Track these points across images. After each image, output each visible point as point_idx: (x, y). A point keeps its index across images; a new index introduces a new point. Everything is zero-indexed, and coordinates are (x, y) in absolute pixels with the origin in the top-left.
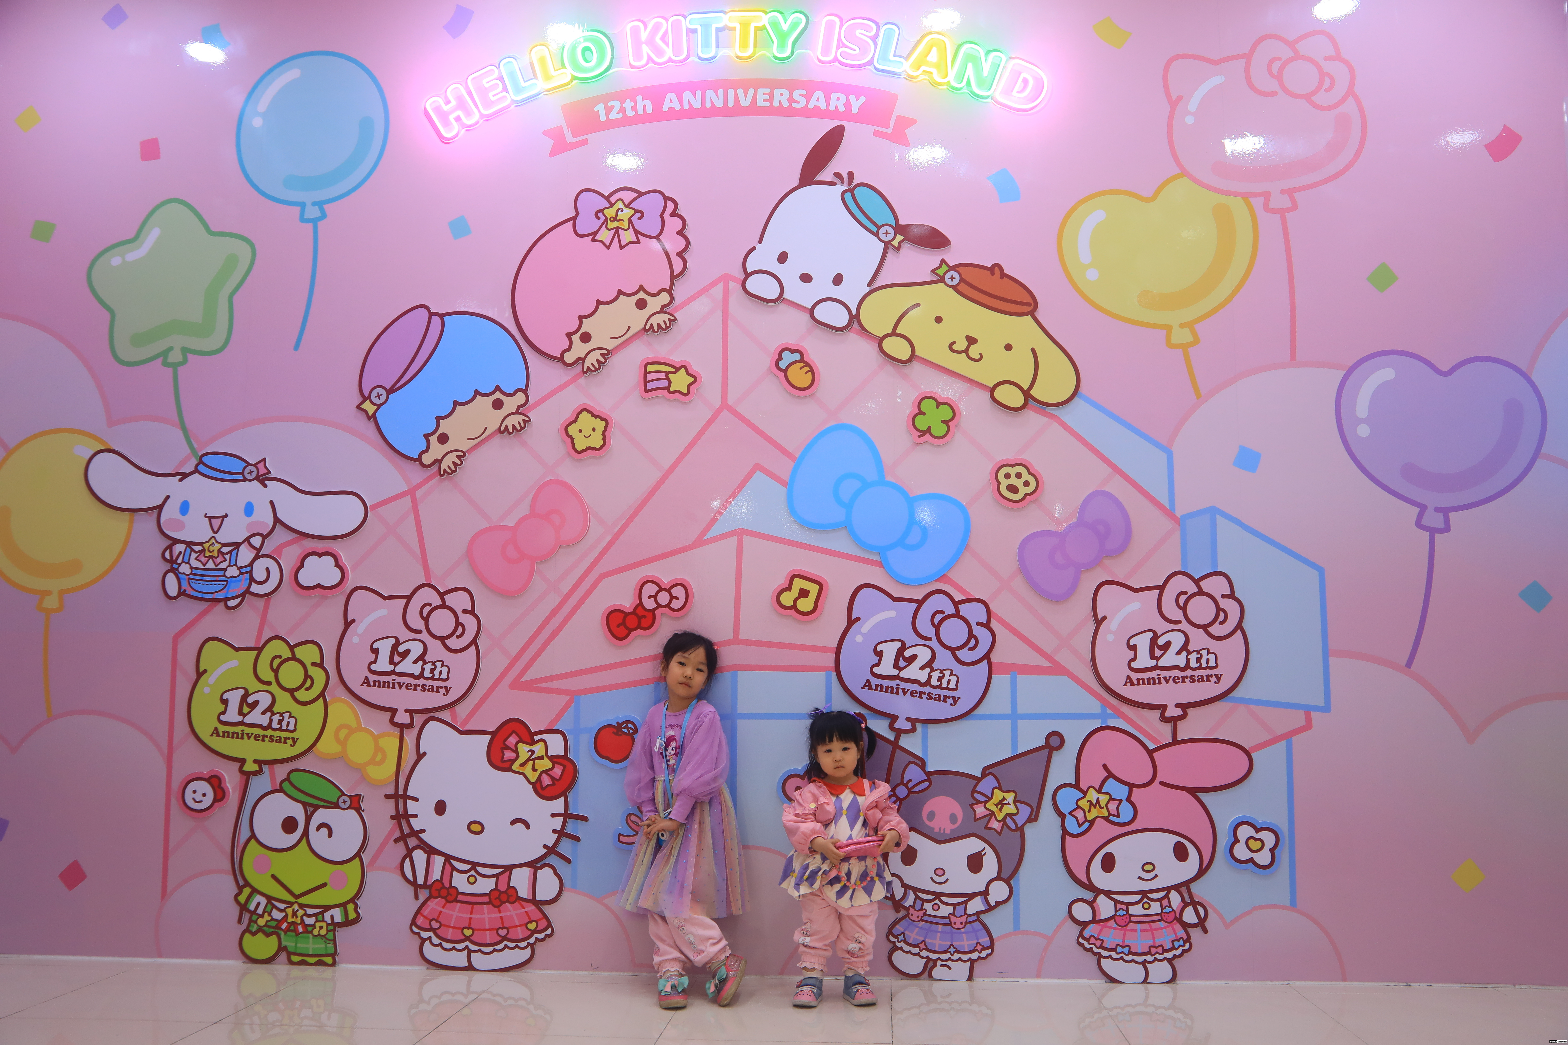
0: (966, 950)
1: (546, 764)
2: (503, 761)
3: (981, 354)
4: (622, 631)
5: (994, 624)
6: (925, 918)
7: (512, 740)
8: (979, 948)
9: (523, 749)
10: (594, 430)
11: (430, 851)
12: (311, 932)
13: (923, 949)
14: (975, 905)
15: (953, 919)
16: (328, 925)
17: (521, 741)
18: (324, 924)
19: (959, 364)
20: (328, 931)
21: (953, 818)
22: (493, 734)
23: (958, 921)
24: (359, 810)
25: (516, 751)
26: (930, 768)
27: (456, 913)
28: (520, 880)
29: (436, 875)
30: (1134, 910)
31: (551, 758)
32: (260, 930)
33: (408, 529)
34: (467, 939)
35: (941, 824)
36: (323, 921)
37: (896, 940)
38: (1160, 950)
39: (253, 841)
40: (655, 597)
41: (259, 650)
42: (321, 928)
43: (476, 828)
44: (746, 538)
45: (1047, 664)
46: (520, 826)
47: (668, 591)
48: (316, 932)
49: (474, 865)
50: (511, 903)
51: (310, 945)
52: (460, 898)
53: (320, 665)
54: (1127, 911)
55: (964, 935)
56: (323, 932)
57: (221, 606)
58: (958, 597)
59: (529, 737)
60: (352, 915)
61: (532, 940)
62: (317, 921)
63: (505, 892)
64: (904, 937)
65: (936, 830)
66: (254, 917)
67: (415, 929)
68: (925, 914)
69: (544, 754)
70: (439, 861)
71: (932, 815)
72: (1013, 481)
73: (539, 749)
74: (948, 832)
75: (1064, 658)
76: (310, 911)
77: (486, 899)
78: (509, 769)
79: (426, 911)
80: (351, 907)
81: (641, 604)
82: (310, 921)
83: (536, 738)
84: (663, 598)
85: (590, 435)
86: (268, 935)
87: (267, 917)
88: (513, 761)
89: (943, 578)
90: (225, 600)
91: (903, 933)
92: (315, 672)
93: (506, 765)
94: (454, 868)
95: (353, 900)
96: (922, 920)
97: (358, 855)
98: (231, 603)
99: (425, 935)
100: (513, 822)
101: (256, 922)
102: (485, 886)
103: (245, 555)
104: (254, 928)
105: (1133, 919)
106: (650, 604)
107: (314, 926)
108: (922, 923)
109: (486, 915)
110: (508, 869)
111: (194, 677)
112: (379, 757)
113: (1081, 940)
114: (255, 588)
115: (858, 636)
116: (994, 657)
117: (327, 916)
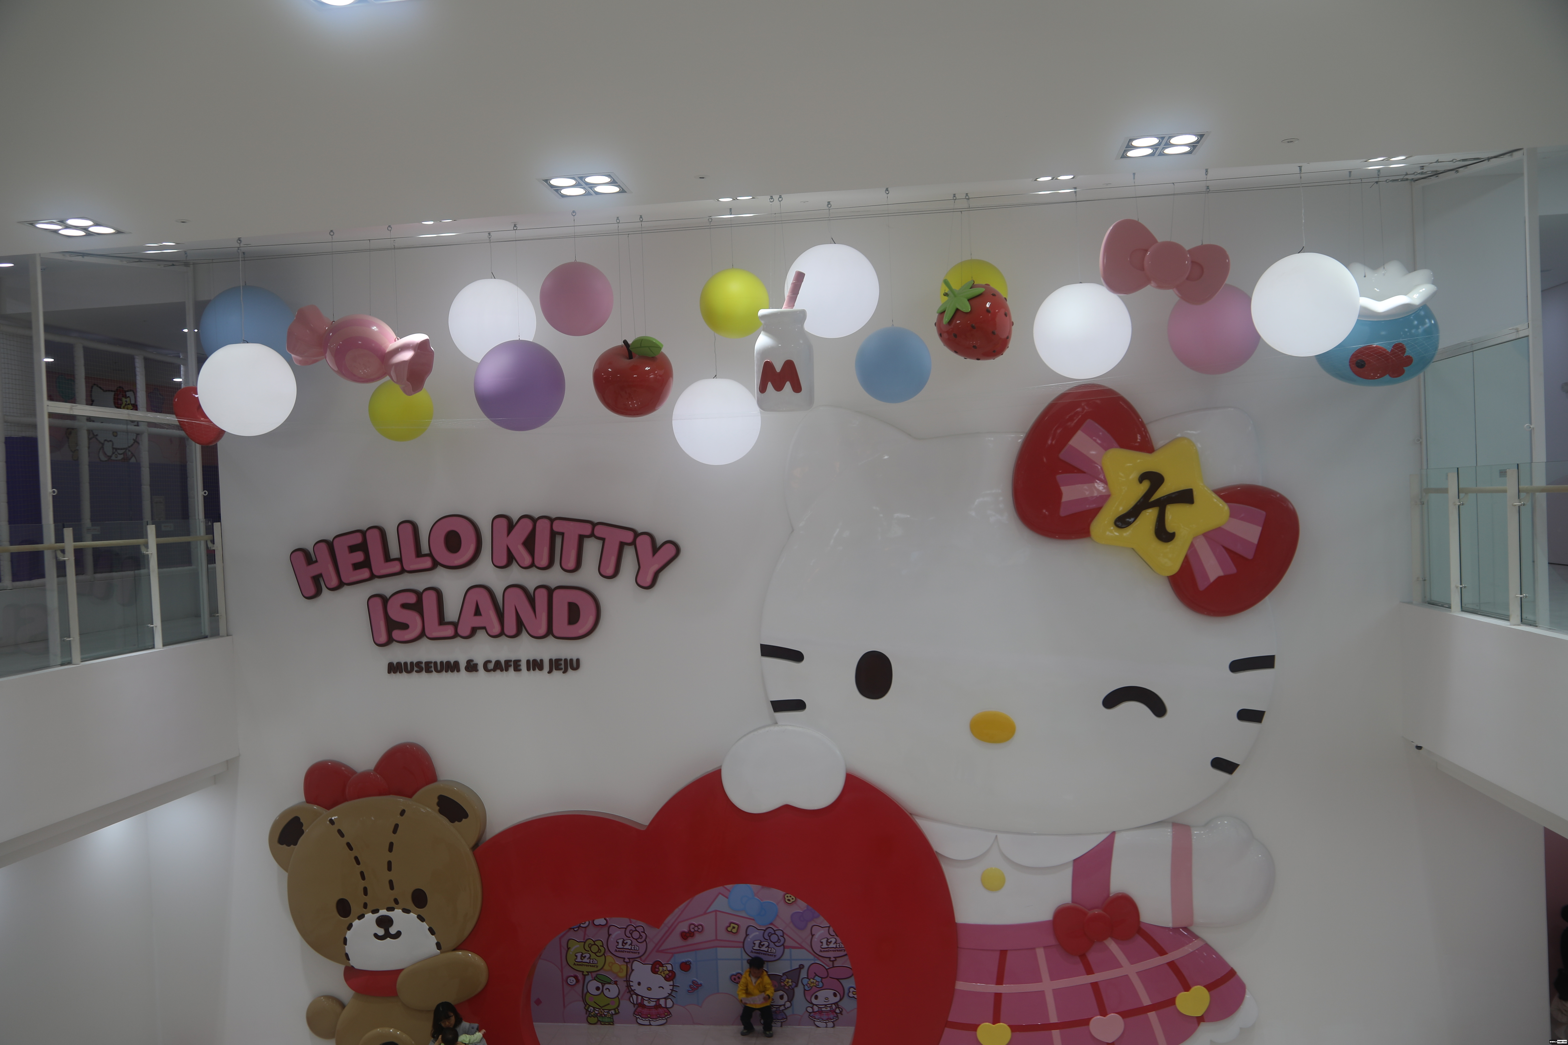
0: (780, 1020)
1: (667, 973)
2: (655, 972)
5: (785, 936)
7: (657, 966)
9: (661, 969)
11: (637, 995)
12: (606, 1016)
16: (611, 1014)
17: (660, 966)
21: (775, 986)
22: (652, 965)
24: (617, 985)
25: (659, 969)
27: (645, 1011)
28: (662, 1002)
29: (639, 1001)
30: (823, 1010)
31: (668, 971)
32: (592, 1016)
34: (649, 1018)
38: (830, 1020)
39: (588, 993)
40: (694, 928)
41: (585, 942)
43: (649, 989)
44: (718, 913)
45: (799, 946)
46: (661, 988)
47: (697, 927)
48: (608, 1016)
49: (649, 999)
50: (660, 1008)
51: (606, 1020)
52: (646, 1007)
53: (603, 946)
55: (779, 1016)
56: (610, 1016)
58: (775, 929)
59: (662, 966)
60: (617, 1012)
61: (666, 1018)
62: (608, 1013)
63: (658, 1005)
67: (634, 1015)
70: (639, 998)
72: (789, 898)
73: (665, 969)
75: (804, 945)
76: (606, 1011)
77: (653, 1007)
78: (657, 974)
79: (637, 1011)
80: (616, 1010)
81: (690, 930)
82: (606, 1014)
83: (664, 966)
84: (696, 929)
86: (594, 1018)
87: (594, 1013)
88: (658, 972)
89: (771, 924)
92: (602, 948)
94: (644, 1000)
95: (617, 1008)
97: (617, 996)
98: (575, 929)
99: (637, 1017)
100: (659, 988)
101: (591, 1014)
102: (653, 1004)
104: (590, 1016)
105: (823, 1012)
106: (692, 930)
109: (654, 1012)
110: (659, 1000)
111: (567, 949)
112: (621, 971)
113: (809, 1017)
115: (749, 939)
116: (785, 945)
117: (610, 1012)
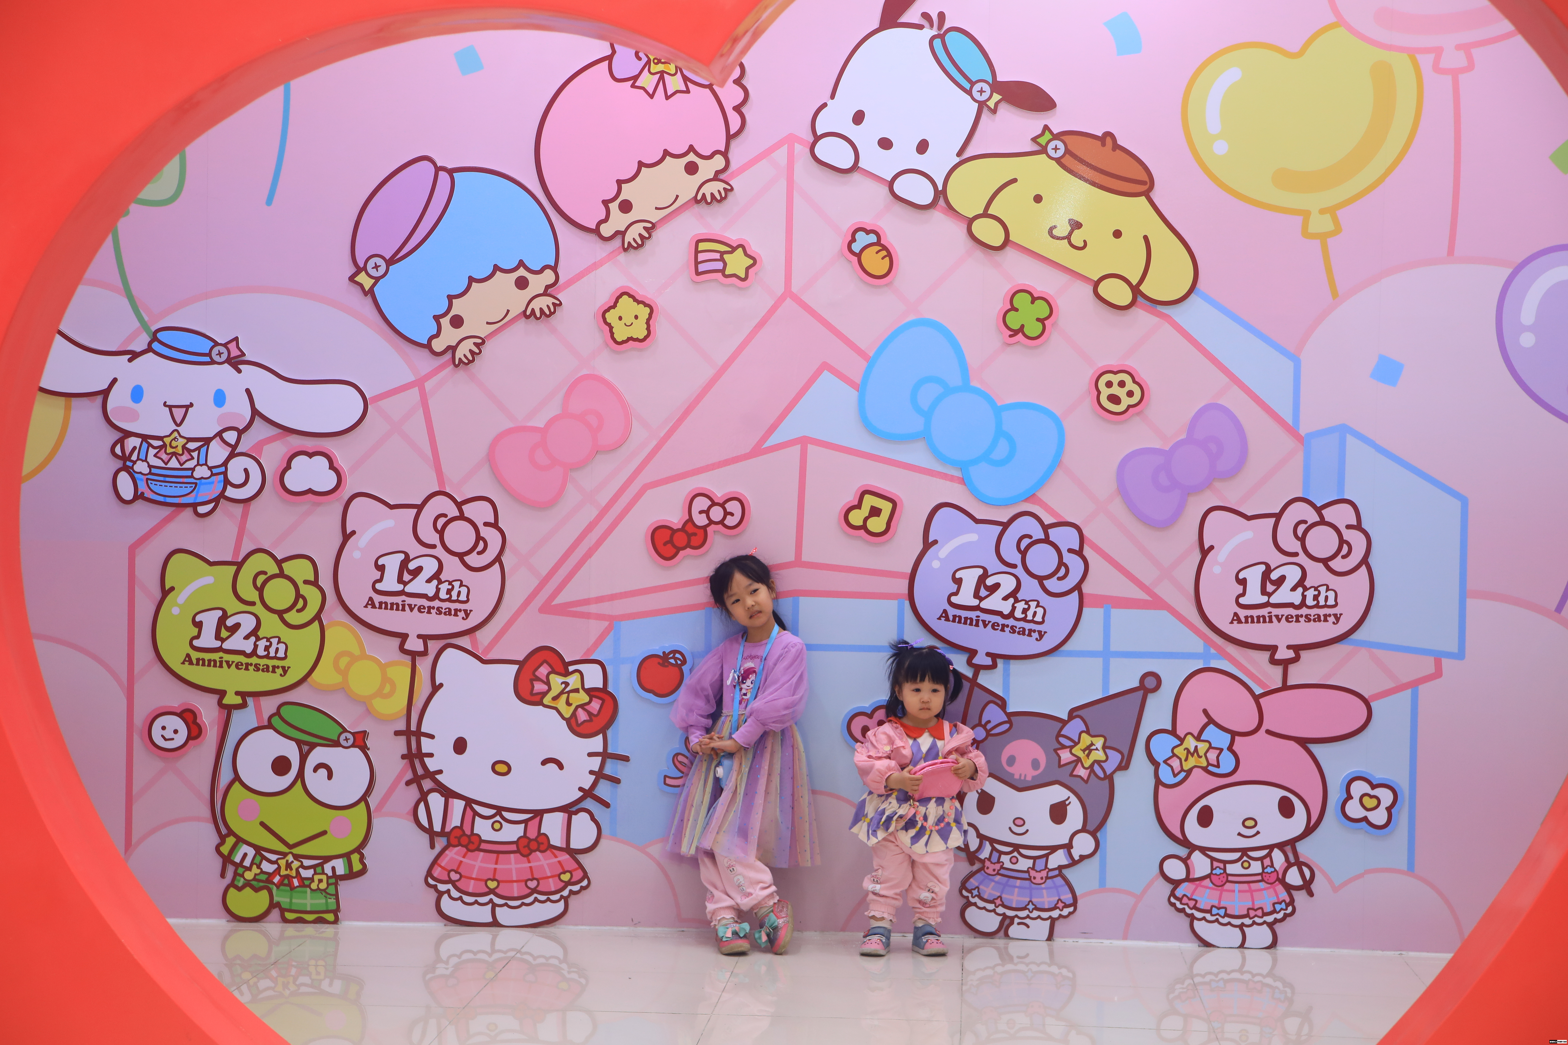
0: (1046, 907)
1: (583, 698)
2: (532, 694)
3: (1085, 242)
4: (670, 550)
5: (1087, 552)
6: (1002, 871)
7: (543, 671)
8: (1060, 905)
9: (556, 681)
10: (636, 317)
11: (448, 794)
12: (309, 886)
13: (999, 905)
14: (1058, 859)
15: (1033, 873)
16: (328, 878)
17: (554, 671)
18: (324, 877)
19: (1060, 252)
20: (328, 884)
21: (1035, 764)
22: (521, 664)
23: (1038, 876)
24: (364, 749)
25: (548, 683)
26: (1011, 709)
27: (478, 863)
28: (552, 827)
29: (455, 821)
30: (1231, 869)
31: (589, 691)
32: (248, 884)
33: (416, 427)
34: (492, 891)
35: (1022, 770)
36: (323, 873)
37: (970, 895)
38: (1259, 913)
39: (237, 783)
40: (707, 512)
41: (239, 565)
42: (320, 881)
43: (501, 768)
44: (811, 448)
45: (1146, 597)
46: (552, 766)
47: (722, 505)
48: (314, 886)
49: (499, 810)
50: (541, 852)
51: (307, 901)
52: (483, 846)
53: (315, 583)
54: (1225, 869)
55: (1044, 891)
56: (323, 886)
57: (189, 511)
58: (1048, 520)
59: (563, 668)
60: (357, 867)
61: (565, 893)
62: (315, 873)
63: (536, 840)
64: (978, 891)
65: (1017, 777)
66: (240, 871)
67: (431, 881)
68: (1002, 867)
69: (580, 687)
70: (458, 806)
71: (1011, 760)
72: (1116, 390)
73: (574, 681)
74: (1029, 778)
75: (1165, 591)
76: (307, 863)
77: (513, 847)
78: (540, 703)
79: (444, 862)
80: (355, 858)
81: (690, 519)
82: (308, 874)
83: (571, 668)
84: (717, 514)
85: (632, 323)
86: (256, 890)
87: (255, 870)
88: (545, 694)
89: (1032, 498)
90: (194, 506)
91: (978, 887)
92: (308, 591)
93: (537, 698)
94: (476, 814)
95: (359, 849)
96: (998, 874)
97: (364, 798)
98: (202, 510)
99: (442, 887)
100: (544, 762)
101: (242, 876)
102: (512, 833)
103: (217, 453)
104: (240, 882)
105: (1230, 878)
106: (700, 520)
107: (312, 879)
108: (998, 878)
109: (514, 865)
110: (539, 814)
111: (158, 595)
112: (387, 689)
113: (1173, 900)
114: (231, 492)
115: (934, 561)
116: (1086, 588)
117: (328, 868)
